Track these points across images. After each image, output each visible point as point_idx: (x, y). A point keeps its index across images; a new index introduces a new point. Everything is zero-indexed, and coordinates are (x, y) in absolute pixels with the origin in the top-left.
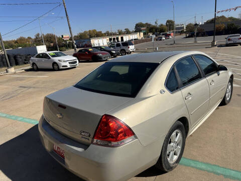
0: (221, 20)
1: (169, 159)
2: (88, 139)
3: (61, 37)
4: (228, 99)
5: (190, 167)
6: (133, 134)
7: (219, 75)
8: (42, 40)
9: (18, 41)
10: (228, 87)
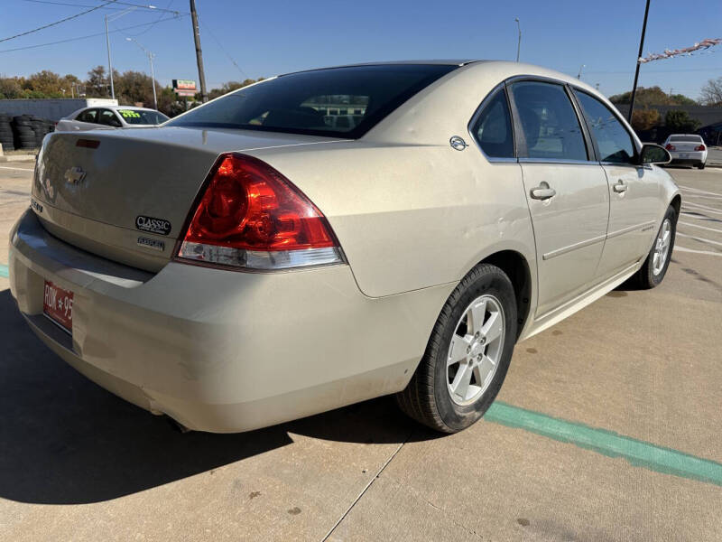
0: (650, 98)
1: (452, 388)
2: (162, 245)
3: (171, 86)
4: (657, 272)
5: (519, 430)
6: (334, 242)
7: (641, 176)
8: (110, 88)
9: (34, 84)
10: (659, 235)
